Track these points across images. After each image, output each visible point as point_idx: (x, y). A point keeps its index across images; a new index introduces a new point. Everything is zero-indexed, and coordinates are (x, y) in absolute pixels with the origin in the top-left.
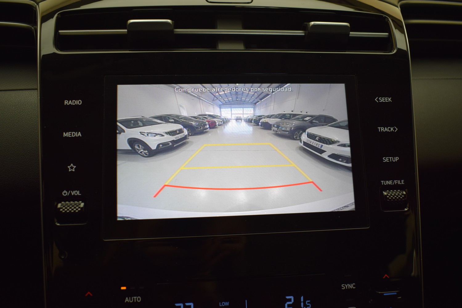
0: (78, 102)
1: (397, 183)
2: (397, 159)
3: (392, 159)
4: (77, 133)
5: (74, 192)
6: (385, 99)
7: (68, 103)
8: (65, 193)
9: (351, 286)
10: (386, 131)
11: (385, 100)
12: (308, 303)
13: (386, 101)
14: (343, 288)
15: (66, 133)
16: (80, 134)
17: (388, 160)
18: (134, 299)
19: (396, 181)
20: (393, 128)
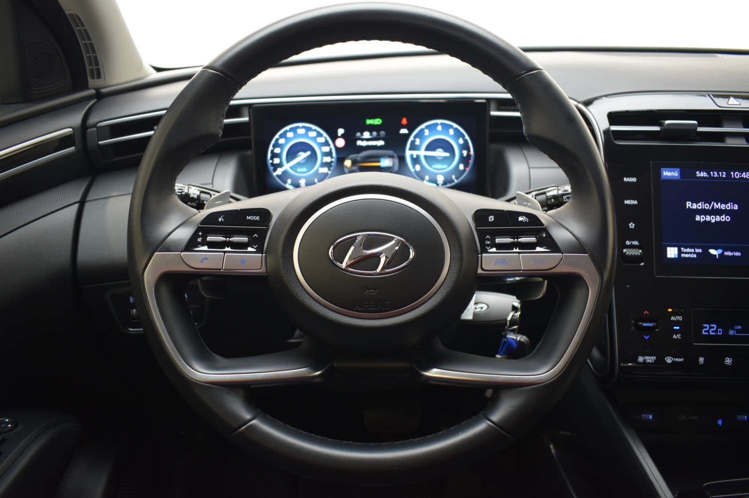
5: (634, 242)
7: (627, 180)
8: (628, 243)
15: (626, 201)
18: (677, 318)
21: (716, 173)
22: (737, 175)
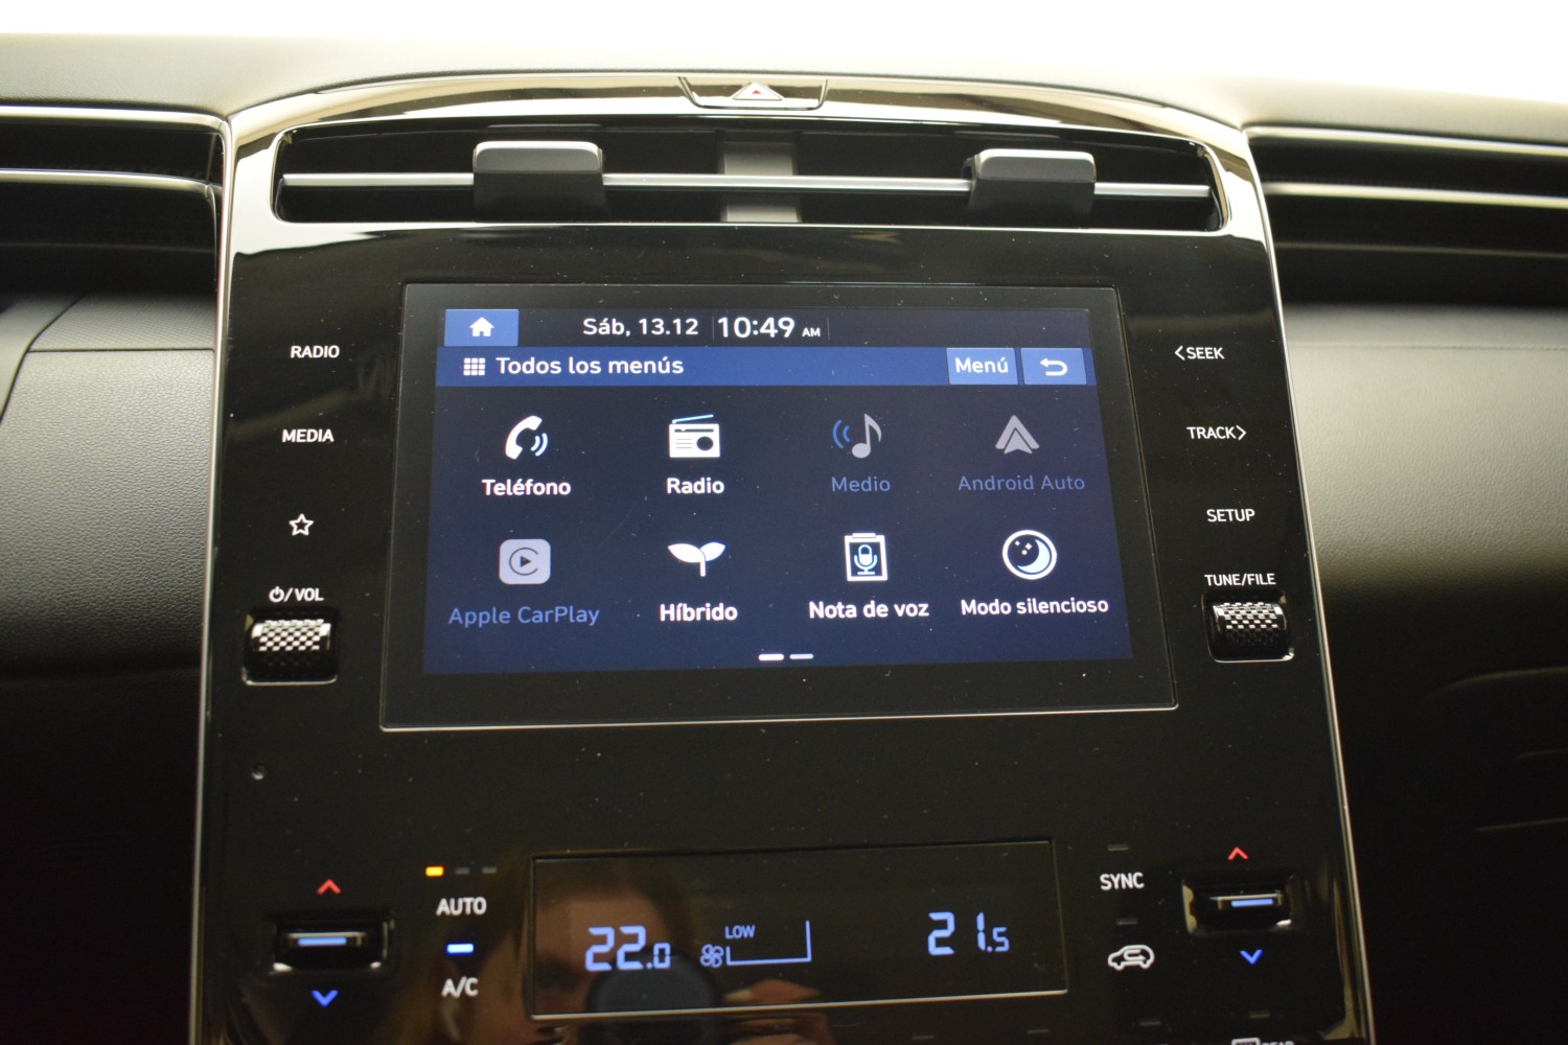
0: (330, 352)
1: (1254, 582)
2: (1248, 514)
3: (1233, 513)
4: (321, 431)
5: (305, 592)
6: (1204, 351)
7: (301, 353)
8: (277, 595)
9: (1131, 881)
10: (1212, 437)
11: (1204, 355)
12: (1000, 935)
13: (1208, 357)
14: (1106, 885)
15: (289, 432)
16: (329, 435)
17: (1222, 518)
18: (464, 905)
19: (1249, 575)
20: (1232, 428)
21: (660, 323)
22: (742, 327)
